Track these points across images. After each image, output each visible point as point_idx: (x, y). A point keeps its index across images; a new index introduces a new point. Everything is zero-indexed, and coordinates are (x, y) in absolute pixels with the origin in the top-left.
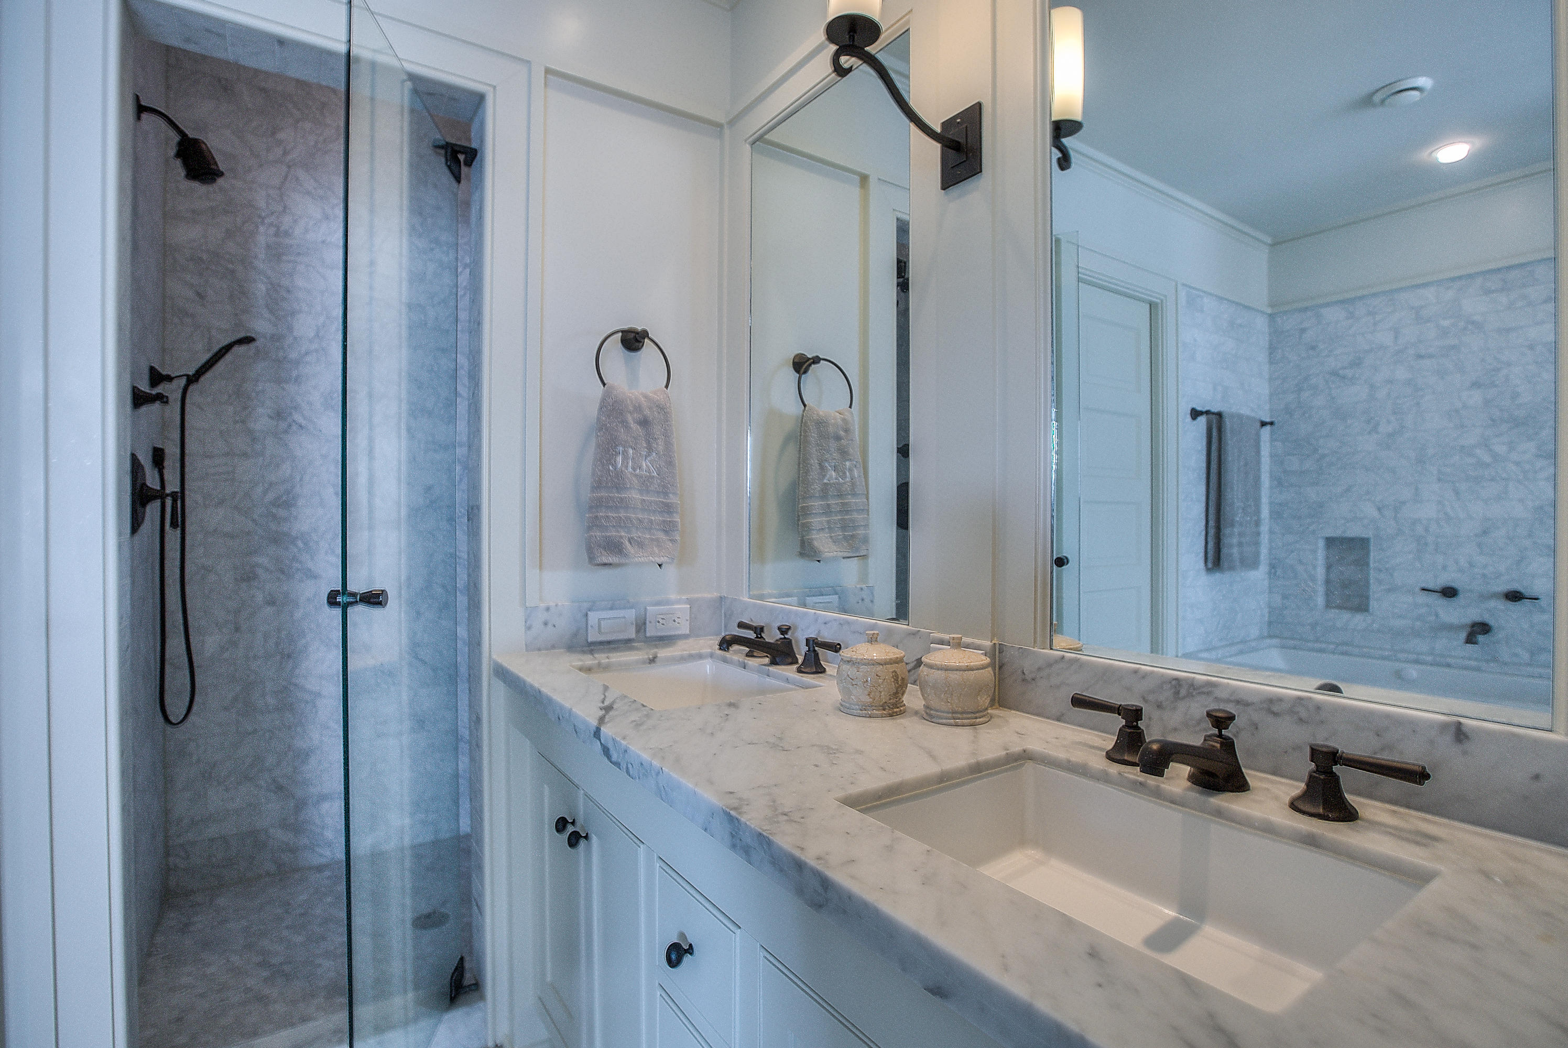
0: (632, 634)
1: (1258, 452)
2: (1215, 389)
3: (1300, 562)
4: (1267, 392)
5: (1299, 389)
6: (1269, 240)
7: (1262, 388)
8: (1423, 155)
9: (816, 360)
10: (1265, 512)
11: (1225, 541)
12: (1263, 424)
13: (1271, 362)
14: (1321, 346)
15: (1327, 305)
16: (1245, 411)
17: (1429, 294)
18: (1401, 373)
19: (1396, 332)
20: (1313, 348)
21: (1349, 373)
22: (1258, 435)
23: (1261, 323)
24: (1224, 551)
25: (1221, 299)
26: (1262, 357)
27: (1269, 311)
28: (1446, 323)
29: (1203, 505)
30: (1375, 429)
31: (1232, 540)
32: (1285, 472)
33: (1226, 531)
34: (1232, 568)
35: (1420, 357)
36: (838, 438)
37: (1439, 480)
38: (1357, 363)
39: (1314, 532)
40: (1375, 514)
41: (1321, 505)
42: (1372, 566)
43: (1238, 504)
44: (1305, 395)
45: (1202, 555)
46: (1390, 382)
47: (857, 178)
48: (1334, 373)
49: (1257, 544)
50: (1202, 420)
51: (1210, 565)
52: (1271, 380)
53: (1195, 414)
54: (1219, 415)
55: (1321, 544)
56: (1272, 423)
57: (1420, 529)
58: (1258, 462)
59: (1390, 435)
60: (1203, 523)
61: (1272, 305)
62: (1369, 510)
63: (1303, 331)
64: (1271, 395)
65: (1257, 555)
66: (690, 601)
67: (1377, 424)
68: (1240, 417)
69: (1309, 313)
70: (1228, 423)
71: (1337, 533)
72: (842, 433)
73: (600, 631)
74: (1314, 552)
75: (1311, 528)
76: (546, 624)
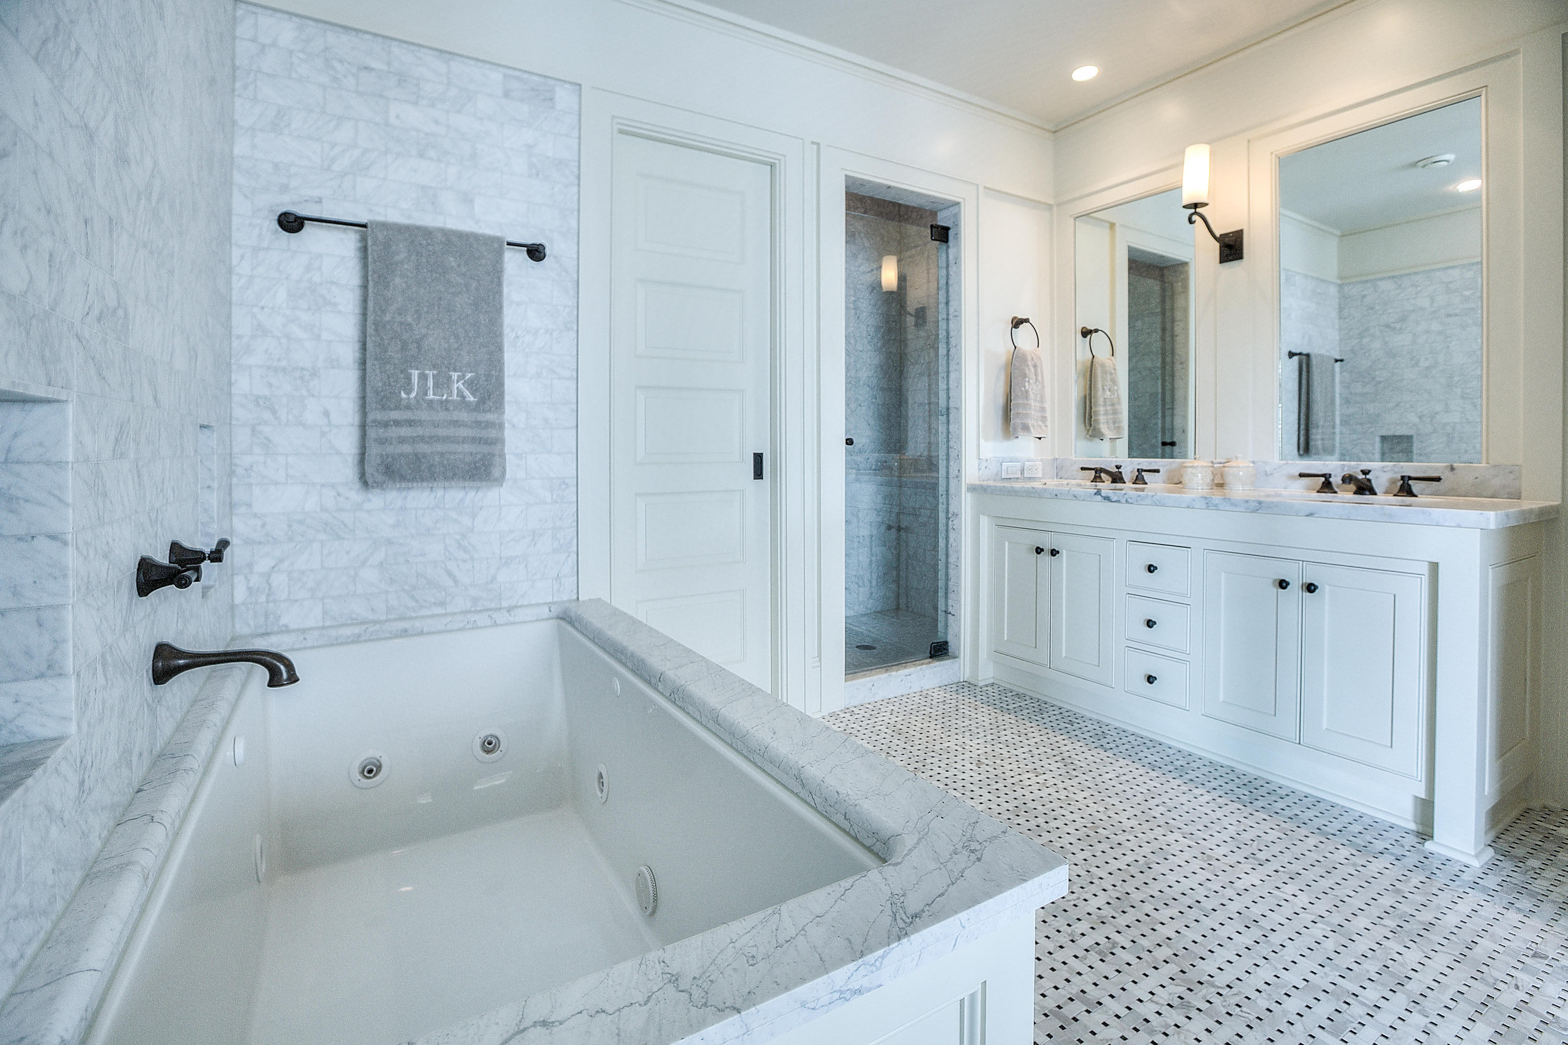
0: (1019, 476)
1: (1333, 380)
2: (1303, 337)
3: (1363, 452)
4: (1338, 338)
5: (1361, 336)
6: (1338, 233)
7: (1333, 335)
8: (1451, 188)
9: (1096, 331)
10: (1338, 421)
11: (1312, 437)
12: (1336, 361)
13: (1340, 318)
14: (1377, 307)
15: (1382, 279)
16: (1323, 352)
17: (1455, 273)
18: (1435, 326)
19: (1432, 300)
20: (1372, 308)
21: (1398, 326)
22: (1333, 367)
23: (1333, 290)
24: (1312, 443)
25: (1306, 276)
26: (1334, 314)
27: (1339, 282)
28: (1467, 293)
29: (1296, 414)
30: (1417, 364)
31: (1317, 436)
32: (1351, 393)
33: (1313, 431)
34: (1317, 454)
35: (1449, 315)
36: (1111, 374)
37: (1462, 397)
38: (1403, 319)
39: (1373, 433)
40: (1417, 420)
41: (1378, 415)
42: (1415, 452)
43: (1321, 414)
44: (1365, 341)
45: (1296, 445)
46: (1428, 332)
47: (1108, 225)
48: (1387, 326)
49: (1334, 439)
50: (1296, 358)
51: (1301, 452)
52: (1340, 329)
53: (1291, 355)
54: (1308, 355)
55: (1378, 439)
56: (1342, 361)
57: (1449, 429)
58: (1333, 387)
59: (1427, 368)
60: (1296, 426)
61: (1340, 278)
62: (1413, 418)
63: (1364, 296)
64: (1341, 340)
65: (1334, 446)
66: (1042, 460)
67: (1418, 360)
68: (1322, 356)
69: (1369, 285)
70: (1314, 361)
71: (1391, 433)
72: (1113, 371)
73: (1007, 474)
74: (1373, 445)
75: (1371, 430)
76: (986, 468)
